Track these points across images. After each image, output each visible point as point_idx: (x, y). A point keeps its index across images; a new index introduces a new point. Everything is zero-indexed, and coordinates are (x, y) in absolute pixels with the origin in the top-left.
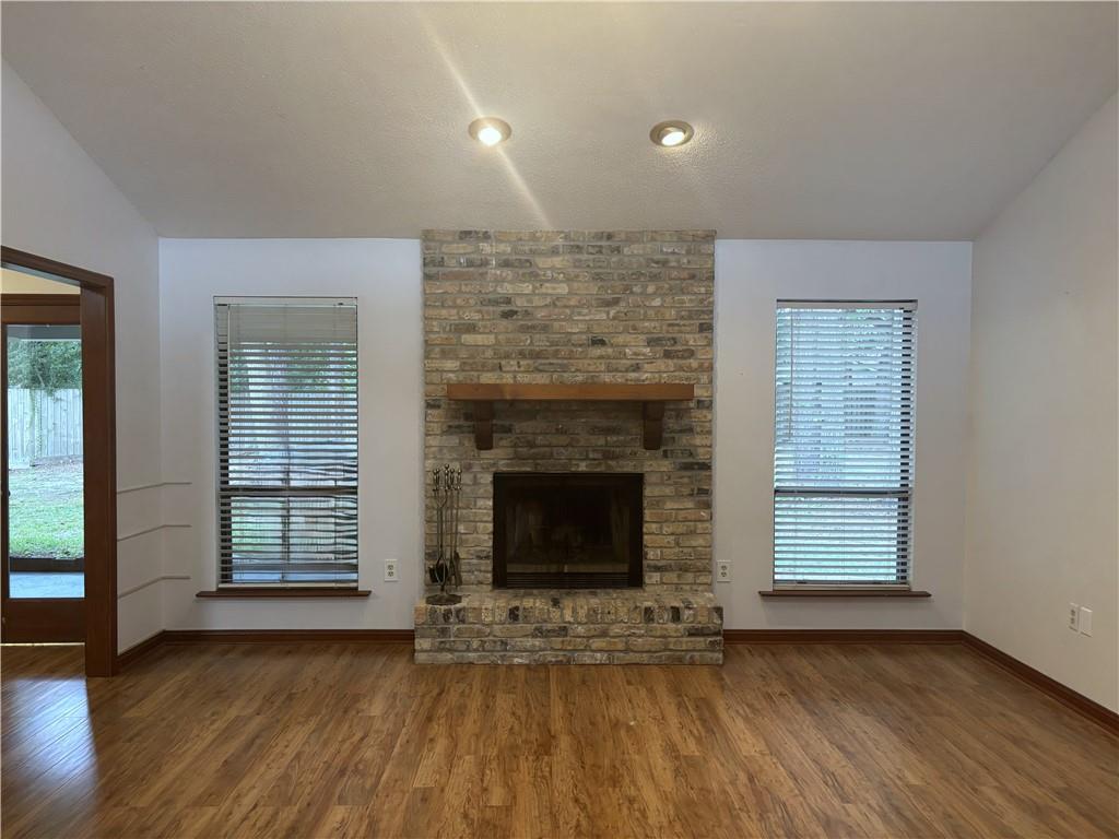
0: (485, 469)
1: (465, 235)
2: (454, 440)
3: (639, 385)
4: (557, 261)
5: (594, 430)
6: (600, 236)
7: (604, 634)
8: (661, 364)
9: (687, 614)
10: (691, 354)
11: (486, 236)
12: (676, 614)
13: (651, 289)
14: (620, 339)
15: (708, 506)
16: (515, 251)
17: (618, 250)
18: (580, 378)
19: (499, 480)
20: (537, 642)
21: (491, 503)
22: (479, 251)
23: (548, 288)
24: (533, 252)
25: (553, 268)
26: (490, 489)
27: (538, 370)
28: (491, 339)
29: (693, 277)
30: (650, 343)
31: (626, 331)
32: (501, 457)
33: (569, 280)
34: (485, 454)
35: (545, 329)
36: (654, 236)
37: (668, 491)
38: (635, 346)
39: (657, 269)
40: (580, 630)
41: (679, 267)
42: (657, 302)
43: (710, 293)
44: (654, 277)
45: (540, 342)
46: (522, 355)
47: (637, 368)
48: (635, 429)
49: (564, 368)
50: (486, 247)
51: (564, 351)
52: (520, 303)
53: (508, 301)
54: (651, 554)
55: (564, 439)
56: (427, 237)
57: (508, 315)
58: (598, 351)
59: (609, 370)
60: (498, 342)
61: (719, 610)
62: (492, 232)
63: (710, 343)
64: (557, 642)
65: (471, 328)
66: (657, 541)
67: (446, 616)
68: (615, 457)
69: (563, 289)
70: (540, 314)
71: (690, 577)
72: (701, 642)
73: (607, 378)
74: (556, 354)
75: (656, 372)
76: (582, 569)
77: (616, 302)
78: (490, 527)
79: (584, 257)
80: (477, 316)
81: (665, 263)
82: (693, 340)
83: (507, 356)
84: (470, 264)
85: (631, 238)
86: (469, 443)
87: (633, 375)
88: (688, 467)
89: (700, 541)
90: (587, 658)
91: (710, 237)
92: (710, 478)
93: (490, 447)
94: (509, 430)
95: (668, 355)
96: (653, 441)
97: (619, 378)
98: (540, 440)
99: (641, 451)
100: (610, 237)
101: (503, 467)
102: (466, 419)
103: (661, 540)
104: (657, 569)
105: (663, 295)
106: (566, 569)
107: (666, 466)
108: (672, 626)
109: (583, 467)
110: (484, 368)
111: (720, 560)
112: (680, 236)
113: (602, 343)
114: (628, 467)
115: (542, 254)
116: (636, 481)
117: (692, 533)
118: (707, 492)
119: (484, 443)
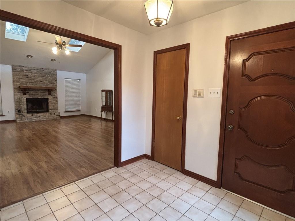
0: (25, 98)
1: (20, 66)
2: (19, 94)
3: (47, 87)
4: (35, 71)
5: (41, 93)
6: (41, 68)
7: (45, 117)
8: (50, 85)
9: (56, 114)
10: (54, 84)
11: (23, 67)
12: (54, 114)
13: (48, 76)
14: (44, 81)
15: (57, 102)
16: (28, 69)
17: (44, 70)
18: (39, 86)
19: (27, 99)
20: (36, 118)
21: (26, 102)
22: (22, 68)
23: (33, 74)
24: (31, 69)
25: (34, 72)
26: (26, 100)
27: (32, 85)
28: (25, 80)
29: (54, 75)
30: (49, 82)
31: (45, 80)
32: (27, 96)
33: (37, 73)
34: (24, 96)
35: (33, 79)
36: (49, 69)
37: (52, 100)
38: (47, 82)
39: (49, 73)
40: (42, 116)
41: (52, 73)
42: (49, 77)
43: (56, 77)
44: (49, 74)
45: (33, 81)
46: (30, 83)
47: (47, 85)
48: (47, 93)
49: (37, 85)
50: (23, 68)
51: (36, 82)
52: (29, 76)
53: (27, 75)
54: (50, 108)
55: (37, 94)
56: (13, 66)
57: (27, 77)
58: (41, 83)
59: (43, 85)
60: (26, 81)
61: (60, 113)
62: (24, 66)
63: (56, 82)
64: (39, 118)
65: (21, 79)
66: (51, 106)
67: (22, 116)
68: (44, 96)
69: (36, 75)
70: (33, 77)
71: (55, 110)
72: (58, 117)
73: (43, 86)
74: (35, 83)
75: (50, 86)
76: (40, 110)
77: (44, 77)
78: (26, 105)
79: (39, 71)
80: (22, 77)
81: (50, 73)
82: (54, 82)
83: (28, 83)
84: (21, 70)
85: (45, 69)
86: (22, 94)
87: (47, 86)
88: (54, 97)
89: (56, 106)
90: (43, 120)
91: (56, 70)
92: (57, 99)
93: (26, 95)
94: (28, 92)
95: (51, 84)
96: (50, 94)
97: (45, 86)
98: (33, 94)
99: (48, 95)
100: (42, 69)
101: (28, 97)
102: (21, 91)
103: (52, 106)
104: (51, 109)
105: (50, 77)
106: (37, 110)
107: (52, 97)
108: (54, 115)
109: (40, 97)
110: (24, 84)
111: (58, 108)
112: (52, 70)
113: (42, 82)
114: (46, 97)
115: (32, 70)
116: (48, 99)
117: (55, 105)
118: (57, 100)
119: (25, 94)
